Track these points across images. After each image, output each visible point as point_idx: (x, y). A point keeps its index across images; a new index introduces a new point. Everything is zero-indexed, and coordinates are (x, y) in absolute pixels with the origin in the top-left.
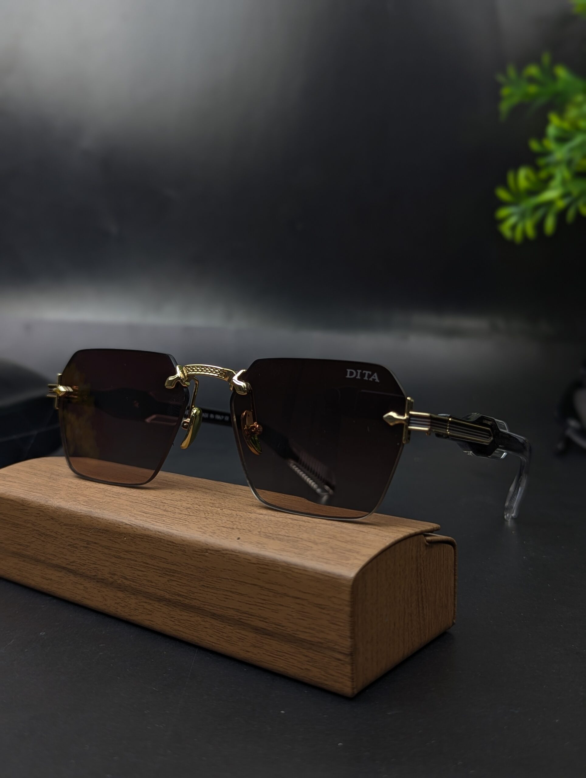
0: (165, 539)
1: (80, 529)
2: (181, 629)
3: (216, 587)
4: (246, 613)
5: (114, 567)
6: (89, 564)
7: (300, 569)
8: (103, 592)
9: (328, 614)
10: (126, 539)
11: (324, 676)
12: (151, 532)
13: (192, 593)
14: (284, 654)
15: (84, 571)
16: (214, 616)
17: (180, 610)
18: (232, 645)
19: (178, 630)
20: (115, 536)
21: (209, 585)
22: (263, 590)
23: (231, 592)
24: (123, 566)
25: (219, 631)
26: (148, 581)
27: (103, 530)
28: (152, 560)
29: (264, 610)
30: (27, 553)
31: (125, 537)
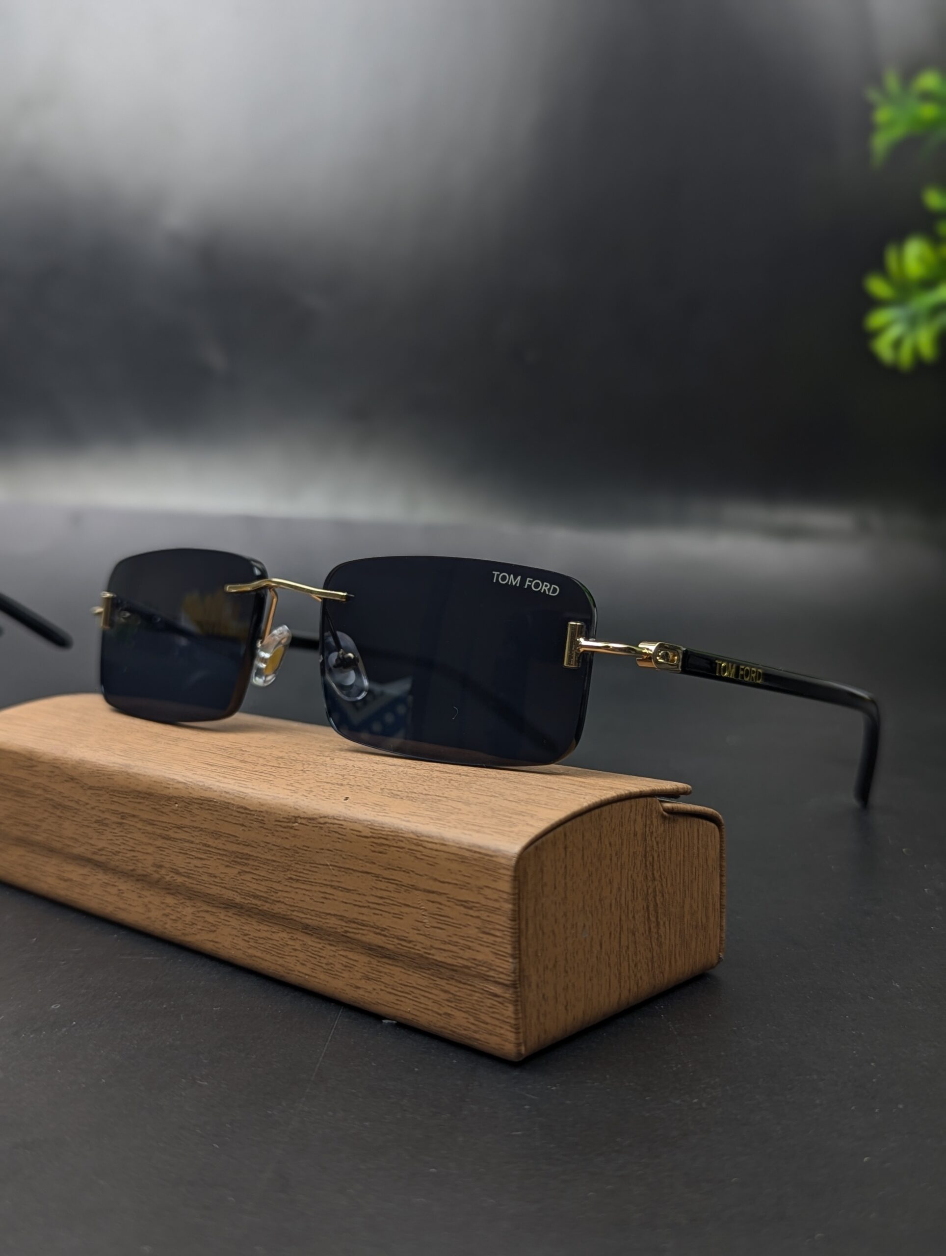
0: (234, 803)
1: (111, 793)
2: (259, 954)
3: (310, 880)
4: (354, 922)
5: (161, 854)
6: (124, 851)
7: (436, 843)
8: (146, 897)
9: (478, 917)
10: (178, 807)
11: (473, 1024)
12: (215, 793)
13: (274, 892)
14: (412, 989)
15: (117, 863)
16: (307, 929)
17: (257, 922)
18: (334, 978)
19: (255, 956)
20: (162, 803)
21: (300, 876)
22: (381, 881)
23: (332, 886)
24: (173, 852)
25: (316, 955)
26: (211, 875)
27: (146, 793)
28: (216, 839)
29: (381, 915)
30: (37, 837)
31: (176, 803)
